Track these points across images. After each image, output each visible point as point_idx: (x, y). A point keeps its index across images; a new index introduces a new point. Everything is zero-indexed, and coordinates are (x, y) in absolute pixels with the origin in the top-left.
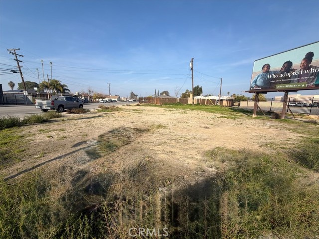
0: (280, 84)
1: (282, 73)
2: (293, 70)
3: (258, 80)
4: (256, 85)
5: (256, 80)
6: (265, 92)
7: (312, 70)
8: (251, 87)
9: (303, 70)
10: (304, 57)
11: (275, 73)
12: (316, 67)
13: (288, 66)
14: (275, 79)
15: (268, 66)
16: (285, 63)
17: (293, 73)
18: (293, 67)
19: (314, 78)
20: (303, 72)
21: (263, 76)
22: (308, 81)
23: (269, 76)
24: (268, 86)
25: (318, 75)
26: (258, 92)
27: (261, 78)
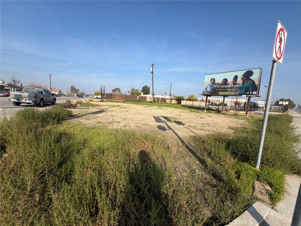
0: (221, 91)
1: (222, 85)
2: (228, 84)
3: (208, 88)
4: (207, 90)
5: (207, 87)
6: (210, 96)
7: (238, 86)
8: (203, 92)
10: (233, 78)
11: (218, 84)
12: (239, 84)
13: (225, 81)
14: (218, 88)
15: (214, 80)
16: (223, 80)
17: (228, 86)
18: (228, 83)
19: (238, 90)
20: (233, 86)
21: (211, 86)
22: (235, 91)
23: (215, 86)
24: (214, 92)
25: (240, 88)
26: (207, 96)
27: (210, 87)
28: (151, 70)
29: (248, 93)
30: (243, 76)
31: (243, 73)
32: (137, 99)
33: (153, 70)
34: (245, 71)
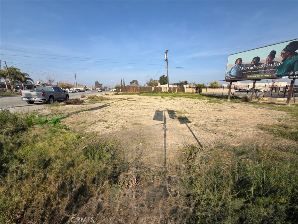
0: (250, 74)
1: (252, 66)
2: (261, 64)
4: (230, 74)
5: (231, 71)
6: (236, 81)
7: (275, 64)
8: (226, 77)
9: (268, 64)
10: (269, 54)
11: (246, 65)
12: (278, 62)
13: (257, 60)
14: (247, 70)
15: (241, 60)
16: (254, 58)
17: (261, 66)
18: (260, 62)
19: (276, 70)
20: (268, 66)
21: (236, 68)
22: (272, 72)
23: (241, 68)
24: (241, 76)
25: (279, 68)
26: (231, 81)
27: (235, 70)
28: (166, 57)
29: (291, 74)
30: (284, 50)
31: (284, 45)
32: (152, 90)
33: (167, 57)
34: (288, 43)
